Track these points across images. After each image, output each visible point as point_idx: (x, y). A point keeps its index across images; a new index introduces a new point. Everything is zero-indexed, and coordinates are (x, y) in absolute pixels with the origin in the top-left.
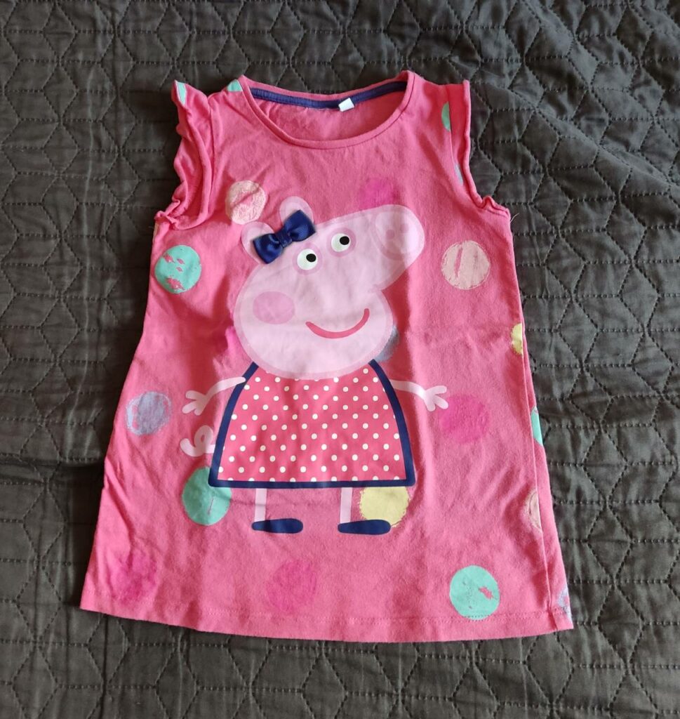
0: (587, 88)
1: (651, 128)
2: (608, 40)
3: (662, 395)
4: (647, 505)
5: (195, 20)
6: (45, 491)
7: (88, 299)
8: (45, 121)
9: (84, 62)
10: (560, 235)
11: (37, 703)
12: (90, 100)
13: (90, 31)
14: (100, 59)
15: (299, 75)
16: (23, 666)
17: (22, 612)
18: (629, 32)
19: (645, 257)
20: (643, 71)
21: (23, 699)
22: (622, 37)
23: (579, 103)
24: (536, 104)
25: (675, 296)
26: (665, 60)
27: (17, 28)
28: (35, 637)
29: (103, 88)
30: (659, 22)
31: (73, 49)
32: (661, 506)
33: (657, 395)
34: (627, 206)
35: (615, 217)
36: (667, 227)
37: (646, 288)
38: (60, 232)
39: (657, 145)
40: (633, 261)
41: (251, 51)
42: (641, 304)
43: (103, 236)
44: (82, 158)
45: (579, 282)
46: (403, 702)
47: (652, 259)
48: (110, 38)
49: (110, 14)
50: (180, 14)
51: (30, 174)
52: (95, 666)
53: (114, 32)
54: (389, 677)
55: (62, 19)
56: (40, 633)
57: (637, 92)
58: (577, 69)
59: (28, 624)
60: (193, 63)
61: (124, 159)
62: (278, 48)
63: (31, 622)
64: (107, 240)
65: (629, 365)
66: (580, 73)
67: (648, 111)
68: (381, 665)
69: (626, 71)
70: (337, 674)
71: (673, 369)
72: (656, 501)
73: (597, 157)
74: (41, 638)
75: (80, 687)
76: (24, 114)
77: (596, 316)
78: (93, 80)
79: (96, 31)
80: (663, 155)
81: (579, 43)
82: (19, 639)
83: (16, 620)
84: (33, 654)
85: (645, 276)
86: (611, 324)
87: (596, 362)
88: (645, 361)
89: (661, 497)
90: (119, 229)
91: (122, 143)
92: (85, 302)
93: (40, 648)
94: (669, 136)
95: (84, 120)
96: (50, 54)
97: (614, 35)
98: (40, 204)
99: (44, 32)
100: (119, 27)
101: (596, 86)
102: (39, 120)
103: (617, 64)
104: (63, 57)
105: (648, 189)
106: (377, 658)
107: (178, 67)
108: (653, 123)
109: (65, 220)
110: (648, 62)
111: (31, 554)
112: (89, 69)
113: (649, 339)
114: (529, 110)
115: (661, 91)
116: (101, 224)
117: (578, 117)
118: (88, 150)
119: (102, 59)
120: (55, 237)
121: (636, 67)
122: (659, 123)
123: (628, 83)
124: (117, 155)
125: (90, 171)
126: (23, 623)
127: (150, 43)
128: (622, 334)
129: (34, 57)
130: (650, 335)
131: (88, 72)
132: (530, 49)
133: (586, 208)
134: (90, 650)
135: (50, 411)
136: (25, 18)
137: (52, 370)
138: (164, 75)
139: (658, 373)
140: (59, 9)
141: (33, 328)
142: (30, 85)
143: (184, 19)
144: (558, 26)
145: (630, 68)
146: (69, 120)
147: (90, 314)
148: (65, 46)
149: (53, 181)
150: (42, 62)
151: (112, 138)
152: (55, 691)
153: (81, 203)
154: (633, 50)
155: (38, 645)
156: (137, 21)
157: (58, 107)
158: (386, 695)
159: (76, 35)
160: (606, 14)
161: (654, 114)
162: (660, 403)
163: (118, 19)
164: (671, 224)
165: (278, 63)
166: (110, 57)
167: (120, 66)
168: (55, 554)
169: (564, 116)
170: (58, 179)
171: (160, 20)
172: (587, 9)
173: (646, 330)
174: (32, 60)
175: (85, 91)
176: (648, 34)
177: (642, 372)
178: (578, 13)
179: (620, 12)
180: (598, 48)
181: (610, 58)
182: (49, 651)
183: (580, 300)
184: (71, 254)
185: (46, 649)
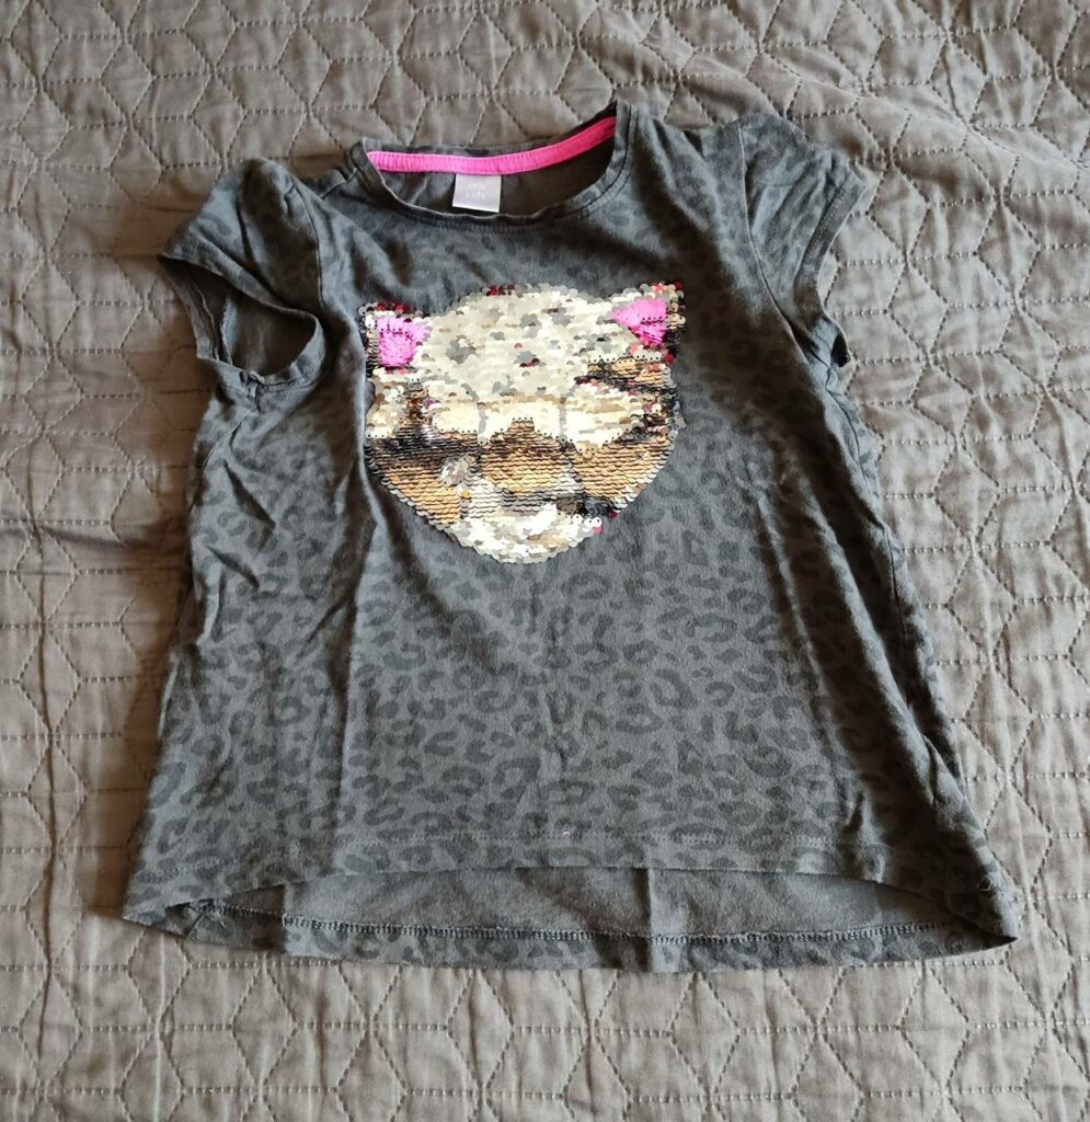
1: (842, 6)
43: (13, 209)
61: (46, 96)
64: (20, 214)
75: (19, 850)
80: (860, 48)
90: (37, 198)
91: (41, 71)
105: (826, 106)
116: (9, 190)
124: (35, 90)
134: (30, 801)
151: (27, 65)
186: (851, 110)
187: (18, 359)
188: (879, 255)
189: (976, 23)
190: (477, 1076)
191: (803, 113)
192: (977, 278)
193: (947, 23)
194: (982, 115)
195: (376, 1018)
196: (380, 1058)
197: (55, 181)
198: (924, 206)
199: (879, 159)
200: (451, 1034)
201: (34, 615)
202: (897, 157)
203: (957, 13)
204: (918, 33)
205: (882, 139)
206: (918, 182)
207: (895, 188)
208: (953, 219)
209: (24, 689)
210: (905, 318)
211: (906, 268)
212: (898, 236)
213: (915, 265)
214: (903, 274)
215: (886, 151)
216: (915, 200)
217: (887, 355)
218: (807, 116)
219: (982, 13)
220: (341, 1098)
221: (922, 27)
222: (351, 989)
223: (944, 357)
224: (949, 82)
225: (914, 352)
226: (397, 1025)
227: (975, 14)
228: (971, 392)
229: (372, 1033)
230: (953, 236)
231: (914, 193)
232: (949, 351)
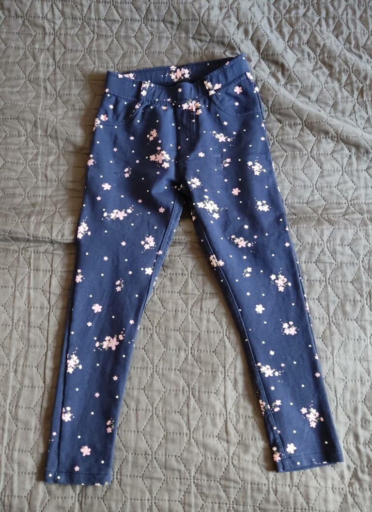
0: (290, 70)
1: (321, 90)
2: (302, 46)
3: (320, 216)
4: (309, 264)
5: (96, 30)
6: (19, 255)
7: (40, 165)
8: (19, 78)
9: (39, 49)
10: (275, 141)
11: (13, 354)
12: (41, 68)
13: (42, 34)
14: (47, 48)
15: (149, 59)
16: (6, 337)
17: (6, 311)
18: (313, 43)
19: (315, 152)
20: (319, 62)
21: (7, 352)
22: (309, 45)
23: (287, 77)
24: (266, 77)
25: (328, 171)
26: (330, 57)
27: (5, 31)
28: (13, 323)
29: (48, 62)
30: (328, 38)
31: (33, 42)
32: (316, 265)
33: (317, 216)
34: (307, 128)
35: (302, 133)
36: (326, 138)
37: (315, 166)
38: (27, 133)
39: (324, 99)
40: (309, 154)
41: (125, 46)
42: (312, 174)
43: (48, 136)
44: (37, 97)
45: (283, 162)
46: (191, 353)
47: (318, 153)
48: (52, 37)
49: (52, 25)
50: (88, 26)
51: (11, 103)
52: (43, 338)
53: (55, 34)
54: (185, 342)
55: (28, 27)
56: (15, 321)
57: (315, 73)
58: (285, 61)
59: (9, 317)
60: (95, 51)
61: (59, 98)
62: (138, 45)
63: (11, 315)
64: (51, 138)
65: (305, 203)
66: (287, 63)
67: (320, 82)
68: (181, 336)
69: (311, 62)
70: (161, 341)
71: (326, 205)
72: (314, 262)
73: (293, 104)
74: (16, 324)
75: (35, 346)
76: (8, 75)
77: (291, 179)
78: (43, 58)
79: (45, 34)
80: (326, 104)
81: (288, 48)
82: (5, 324)
83: (3, 315)
84: (11, 332)
85: (315, 161)
86: (297, 183)
87: (290, 201)
88: (313, 201)
89: (316, 261)
90: (56, 131)
91: (58, 90)
92: (39, 166)
93: (15, 328)
94: (330, 95)
95: (39, 78)
96: (21, 44)
97: (306, 44)
98: (16, 119)
99: (18, 33)
100: (57, 32)
101: (295, 69)
102: (15, 78)
103: (306, 58)
104: (28, 46)
105: (317, 119)
106: (180, 333)
107: (87, 53)
108: (322, 88)
109: (29, 127)
110: (322, 58)
111: (12, 283)
112: (41, 52)
113: (315, 191)
114: (262, 80)
115: (327, 72)
116: (47, 129)
117: (286, 84)
118: (40, 93)
119: (48, 48)
120: (24, 135)
121: (316, 60)
122: (325, 88)
123: (311, 68)
124: (55, 96)
125: (41, 103)
126: (8, 317)
127: (73, 40)
128: (303, 188)
129: (13, 45)
130: (316, 188)
131: (41, 54)
132: (263, 51)
133: (287, 128)
134: (40, 329)
135: (23, 216)
136: (8, 26)
137: (24, 199)
138: (79, 57)
139: (319, 207)
140: (26, 22)
141: (13, 179)
142: (10, 60)
143: (90, 29)
144: (278, 38)
145: (312, 60)
146: (31, 78)
147: (42, 173)
148: (29, 40)
149: (22, 107)
150: (17, 48)
151: (53, 88)
152: (23, 348)
153: (37, 118)
154: (314, 51)
155: (14, 327)
156: (66, 29)
157: (25, 71)
158: (183, 350)
159: (35, 35)
160: (302, 33)
161: (323, 84)
162: (318, 219)
163: (57, 28)
164: (328, 136)
165: (138, 52)
166: (52, 47)
167: (57, 51)
168: (23, 283)
169: (279, 84)
170: (25, 107)
171: (78, 28)
172: (293, 31)
173: (314, 186)
174: (12, 47)
175: (39, 63)
176: (322, 44)
177: (311, 206)
178: (288, 32)
179: (309, 32)
180: (297, 50)
181: (303, 56)
182: (20, 329)
183: (284, 171)
184: (33, 144)
185: (18, 328)
186: (325, 121)
187: (47, 183)
188: (334, 168)
189: (365, 98)
190: (189, 429)
191: (310, 121)
192: (366, 178)
193: (356, 97)
194: (366, 128)
195: (156, 408)
196: (157, 422)
197: (62, 126)
198: (349, 153)
199: (335, 137)
200: (180, 414)
201: (49, 268)
202: (340, 137)
203: (359, 94)
204: (346, 100)
205: (336, 131)
206: (347, 146)
207: (340, 147)
208: (358, 158)
209: (42, 291)
210: (342, 189)
211: (343, 173)
212: (340, 163)
213: (346, 172)
214: (342, 175)
215: (337, 135)
216: (346, 151)
217: (335, 201)
218: (311, 123)
219: (367, 95)
220: (143, 435)
221: (347, 98)
222: (147, 398)
223: (354, 204)
224: (355, 116)
225: (344, 201)
226: (162, 411)
227: (365, 95)
228: (362, 215)
229: (154, 413)
230: (358, 164)
231: (346, 149)
232: (355, 201)
